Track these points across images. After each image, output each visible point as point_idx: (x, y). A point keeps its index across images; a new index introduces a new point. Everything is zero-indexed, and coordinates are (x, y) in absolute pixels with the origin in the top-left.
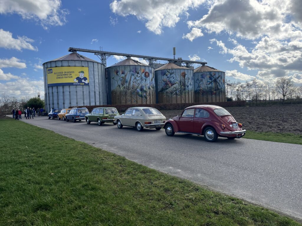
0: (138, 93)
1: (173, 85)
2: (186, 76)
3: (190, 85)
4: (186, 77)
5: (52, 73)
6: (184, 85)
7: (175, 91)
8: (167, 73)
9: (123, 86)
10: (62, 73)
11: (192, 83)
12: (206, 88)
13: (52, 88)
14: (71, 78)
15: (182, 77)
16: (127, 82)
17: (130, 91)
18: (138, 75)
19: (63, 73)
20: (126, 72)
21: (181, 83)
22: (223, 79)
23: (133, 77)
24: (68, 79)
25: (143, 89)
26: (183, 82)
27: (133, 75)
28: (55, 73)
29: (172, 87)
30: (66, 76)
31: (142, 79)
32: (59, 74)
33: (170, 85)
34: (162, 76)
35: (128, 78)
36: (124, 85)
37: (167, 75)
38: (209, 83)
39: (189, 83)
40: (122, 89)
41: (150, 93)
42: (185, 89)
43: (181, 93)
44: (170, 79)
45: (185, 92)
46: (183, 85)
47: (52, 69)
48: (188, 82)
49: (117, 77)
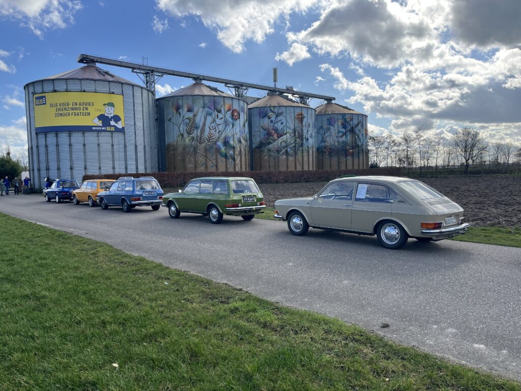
0: (218, 150)
1: (282, 136)
2: (305, 120)
3: (311, 137)
4: (304, 123)
5: (45, 104)
6: (301, 136)
7: (284, 148)
8: (269, 114)
9: (189, 136)
10: (68, 105)
11: (313, 134)
12: (336, 144)
13: (46, 137)
14: (87, 117)
15: (297, 121)
16: (197, 128)
17: (204, 145)
18: (219, 114)
19: (71, 106)
20: (196, 109)
21: (295, 132)
22: (364, 128)
23: (209, 119)
24: (80, 117)
25: (228, 142)
26: (298, 131)
27: (210, 114)
28: (51, 106)
29: (280, 140)
30: (77, 112)
31: (226, 123)
32: (61, 107)
33: (275, 136)
34: (261, 120)
35: (199, 120)
36: (192, 133)
37: (269, 118)
38: (341, 134)
39: (309, 133)
40: (187, 140)
41: (241, 149)
42: (302, 145)
43: (295, 152)
44: (276, 125)
45: (302, 150)
46: (299, 137)
47: (44, 97)
48: (308, 131)
49: (179, 117)
